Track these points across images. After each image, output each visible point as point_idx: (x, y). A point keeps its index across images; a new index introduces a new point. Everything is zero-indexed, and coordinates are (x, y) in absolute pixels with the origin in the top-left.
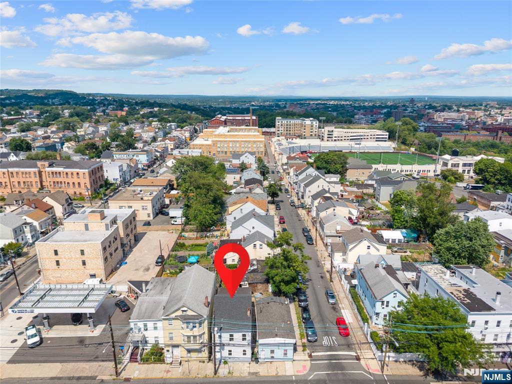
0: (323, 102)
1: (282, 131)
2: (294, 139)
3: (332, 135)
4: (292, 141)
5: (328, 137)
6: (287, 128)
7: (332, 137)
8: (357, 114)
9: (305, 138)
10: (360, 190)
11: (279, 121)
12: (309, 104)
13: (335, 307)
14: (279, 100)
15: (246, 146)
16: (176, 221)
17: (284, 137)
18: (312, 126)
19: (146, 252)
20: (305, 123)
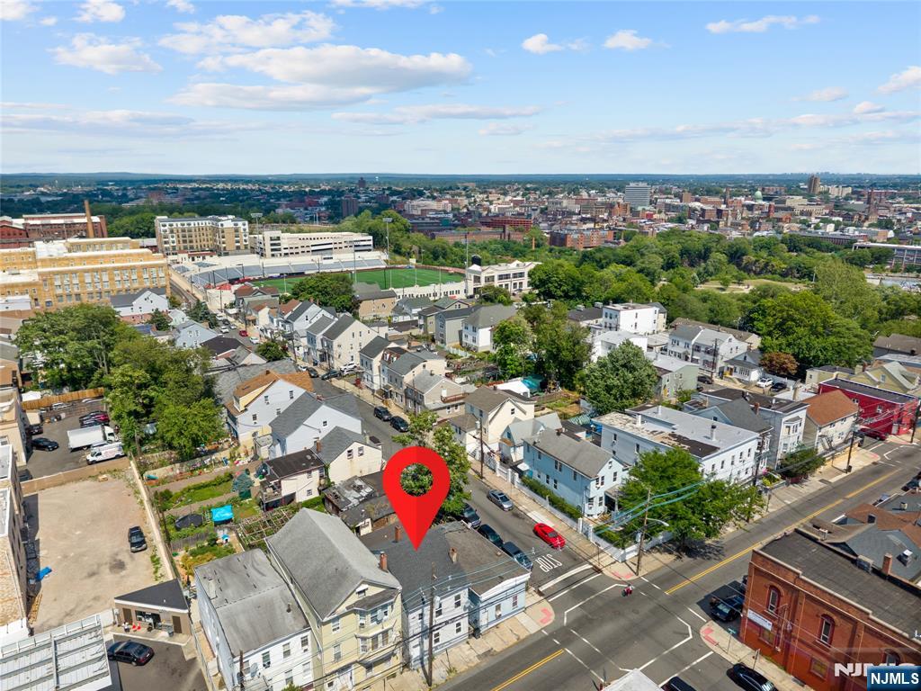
0: (204, 186)
1: (173, 242)
2: (207, 257)
3: (279, 244)
4: (205, 261)
5: (272, 250)
6: (184, 236)
7: (280, 250)
8: (279, 206)
9: (227, 254)
10: (404, 333)
11: (162, 223)
12: (177, 189)
13: (517, 514)
14: (105, 183)
15: (125, 277)
16: (100, 454)
17: (186, 255)
18: (237, 231)
19: (78, 533)
20: (222, 225)
